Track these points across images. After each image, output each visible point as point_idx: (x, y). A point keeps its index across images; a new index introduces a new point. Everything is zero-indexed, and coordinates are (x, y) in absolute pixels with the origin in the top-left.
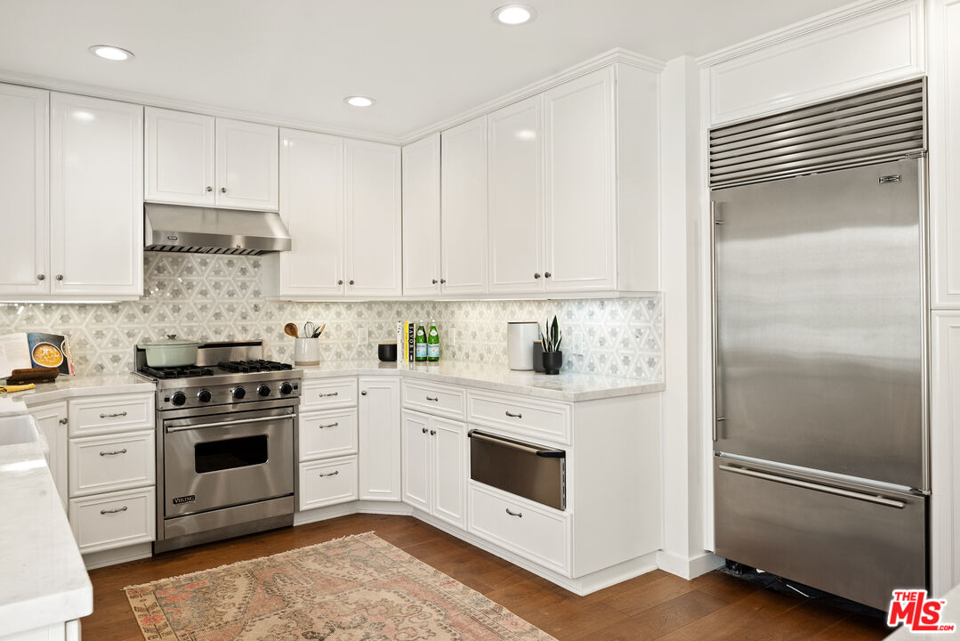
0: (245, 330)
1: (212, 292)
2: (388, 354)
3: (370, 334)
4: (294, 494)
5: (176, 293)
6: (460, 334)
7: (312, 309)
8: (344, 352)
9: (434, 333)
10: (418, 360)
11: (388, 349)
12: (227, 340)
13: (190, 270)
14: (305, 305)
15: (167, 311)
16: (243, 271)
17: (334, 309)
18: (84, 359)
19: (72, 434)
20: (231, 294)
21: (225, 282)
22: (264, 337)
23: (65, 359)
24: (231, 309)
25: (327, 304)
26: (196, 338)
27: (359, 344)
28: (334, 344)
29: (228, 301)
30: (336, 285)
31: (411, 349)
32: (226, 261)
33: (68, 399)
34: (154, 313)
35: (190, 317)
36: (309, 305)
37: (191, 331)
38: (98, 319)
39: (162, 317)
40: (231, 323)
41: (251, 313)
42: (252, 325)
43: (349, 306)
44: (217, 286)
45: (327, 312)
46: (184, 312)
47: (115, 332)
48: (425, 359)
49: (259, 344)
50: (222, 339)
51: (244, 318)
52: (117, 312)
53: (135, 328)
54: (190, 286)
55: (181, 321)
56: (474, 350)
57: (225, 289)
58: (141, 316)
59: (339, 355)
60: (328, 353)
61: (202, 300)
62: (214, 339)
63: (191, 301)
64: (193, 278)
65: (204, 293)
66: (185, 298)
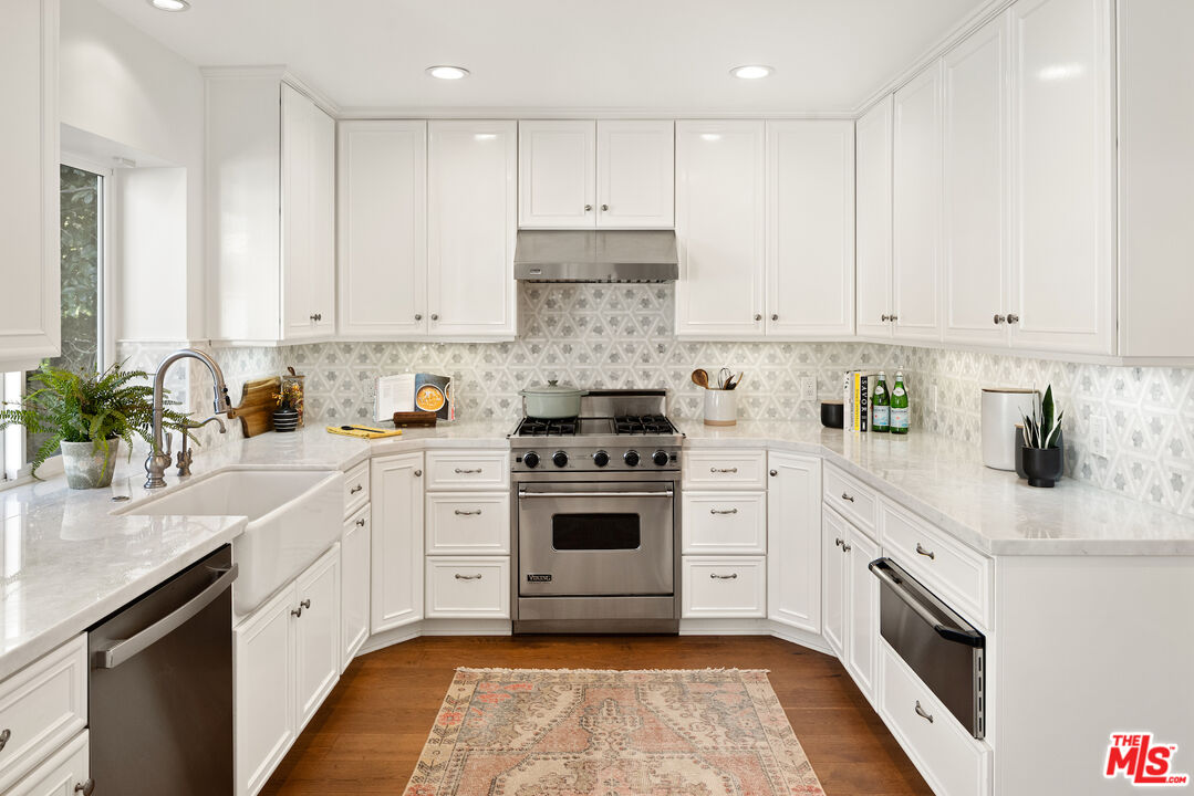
0: (646, 375)
1: (608, 329)
2: (833, 419)
3: (819, 385)
4: (674, 594)
5: (567, 330)
6: (942, 395)
7: (734, 351)
8: (780, 408)
9: (899, 392)
10: (876, 429)
11: (834, 410)
12: (625, 388)
13: (582, 303)
14: (725, 345)
15: (557, 350)
16: (645, 303)
17: (766, 351)
18: (474, 402)
19: (428, 488)
20: (630, 331)
21: (624, 316)
22: (670, 385)
23: (447, 402)
24: (630, 350)
25: (756, 345)
26: (589, 385)
27: (802, 398)
28: (765, 397)
29: (627, 339)
30: (753, 321)
31: (864, 413)
32: (625, 291)
33: (425, 450)
34: (544, 354)
35: (583, 358)
36: (730, 346)
37: (583, 375)
38: (488, 359)
39: (552, 358)
40: (630, 367)
41: (654, 354)
42: (656, 370)
43: (788, 347)
44: (613, 322)
45: (756, 355)
46: (575, 353)
47: (504, 374)
48: (887, 429)
49: (663, 393)
50: (620, 385)
51: (646, 361)
52: (506, 352)
53: (525, 370)
54: (583, 322)
55: (572, 363)
56: (959, 423)
57: (622, 325)
58: (530, 357)
59: (772, 412)
60: (756, 409)
61: (595, 339)
62: (609, 386)
63: (584, 339)
64: (587, 312)
65: (599, 330)
66: (577, 337)
